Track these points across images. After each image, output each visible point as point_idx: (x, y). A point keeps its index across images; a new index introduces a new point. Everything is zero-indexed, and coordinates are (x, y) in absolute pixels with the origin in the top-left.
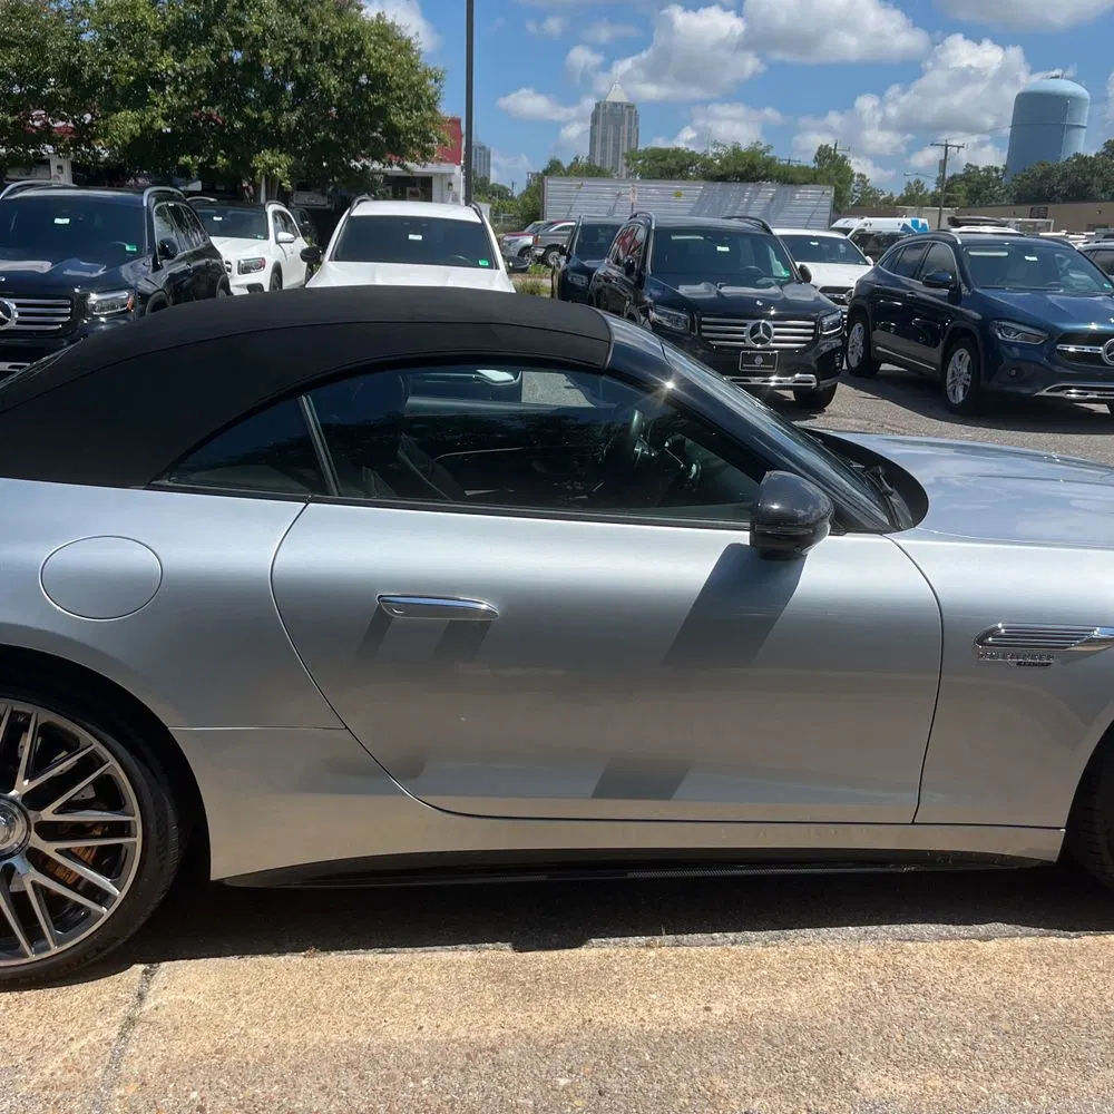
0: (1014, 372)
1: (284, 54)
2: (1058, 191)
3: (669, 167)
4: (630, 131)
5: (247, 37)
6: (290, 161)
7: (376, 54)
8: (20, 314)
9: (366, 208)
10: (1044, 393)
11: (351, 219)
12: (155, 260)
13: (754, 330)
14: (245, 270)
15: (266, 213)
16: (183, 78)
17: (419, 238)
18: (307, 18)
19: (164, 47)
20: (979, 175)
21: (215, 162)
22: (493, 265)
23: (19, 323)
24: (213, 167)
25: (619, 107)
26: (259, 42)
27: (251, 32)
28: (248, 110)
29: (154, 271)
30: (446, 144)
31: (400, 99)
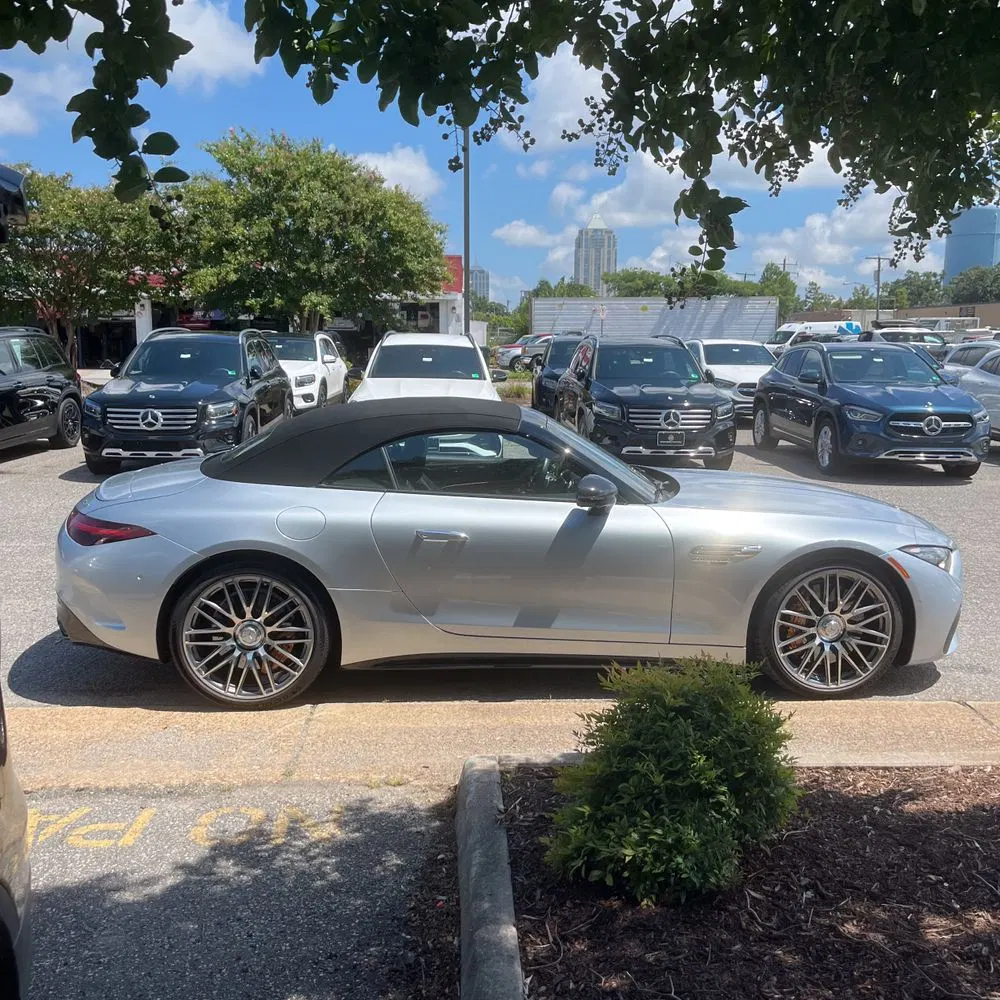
0: (860, 443)
1: (326, 221)
2: (991, 292)
3: (637, 286)
4: (609, 253)
5: (298, 209)
6: (330, 300)
7: (396, 218)
8: (164, 419)
9: (394, 340)
10: (882, 456)
11: (383, 349)
12: (248, 381)
13: (667, 417)
14: (300, 383)
15: (315, 342)
16: (250, 241)
17: (430, 360)
18: (343, 193)
19: (237, 220)
20: (919, 280)
21: (273, 303)
22: (482, 377)
23: (163, 425)
24: (271, 306)
25: (599, 233)
26: (308, 214)
27: (302, 206)
28: (298, 264)
29: (248, 388)
30: (449, 281)
31: (413, 250)
